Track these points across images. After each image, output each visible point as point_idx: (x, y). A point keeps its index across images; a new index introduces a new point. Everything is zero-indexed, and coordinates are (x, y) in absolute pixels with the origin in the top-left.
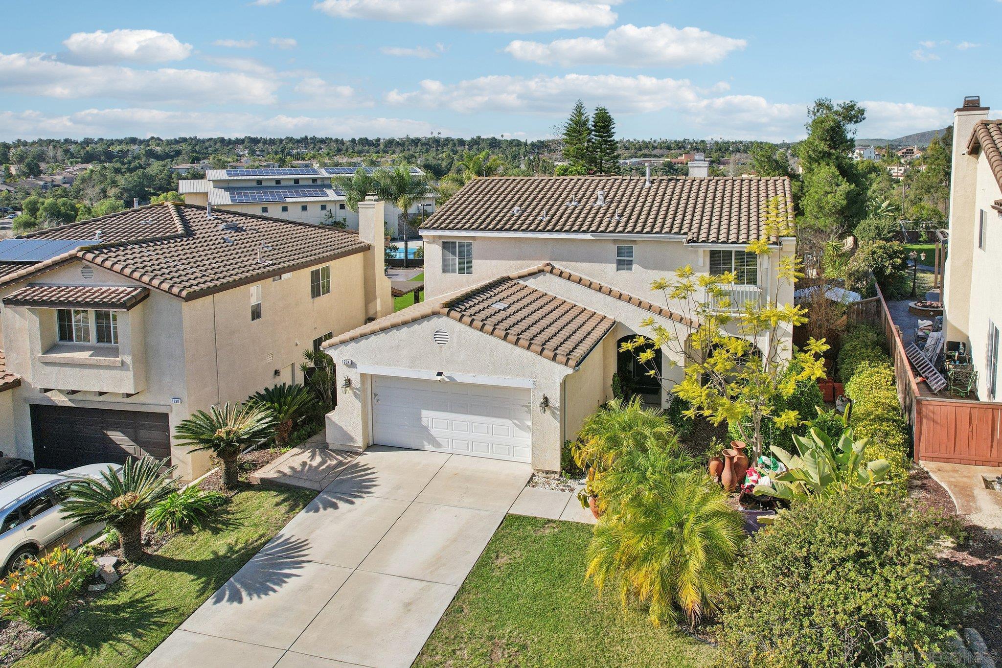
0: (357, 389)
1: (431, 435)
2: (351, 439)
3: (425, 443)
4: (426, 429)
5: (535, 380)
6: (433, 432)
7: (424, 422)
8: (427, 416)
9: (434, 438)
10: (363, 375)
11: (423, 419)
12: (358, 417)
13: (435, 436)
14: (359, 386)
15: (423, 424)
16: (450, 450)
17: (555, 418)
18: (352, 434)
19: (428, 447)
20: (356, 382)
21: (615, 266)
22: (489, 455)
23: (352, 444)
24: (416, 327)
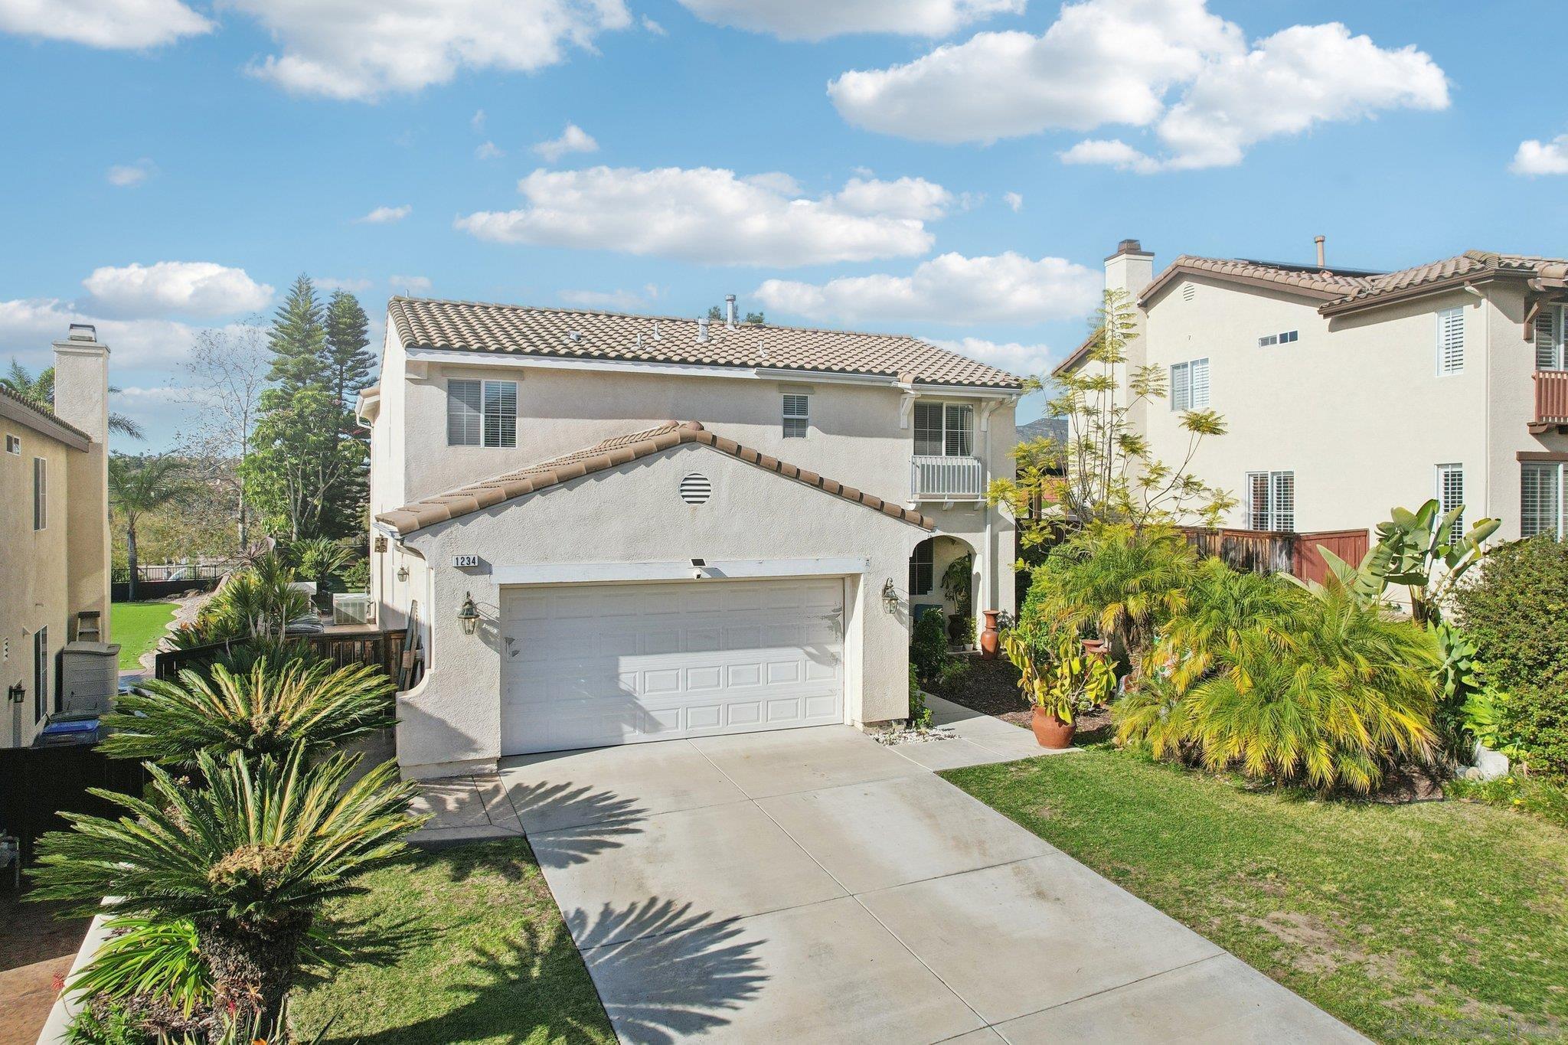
0: (490, 622)
1: (640, 708)
2: (469, 744)
3: (626, 728)
4: (629, 696)
5: (868, 557)
6: (644, 701)
7: (626, 682)
8: (633, 670)
9: (646, 713)
10: (504, 588)
11: (623, 677)
12: (491, 687)
13: (648, 708)
14: (495, 614)
15: (623, 686)
16: (681, 732)
17: (902, 622)
18: (472, 733)
19: (631, 734)
20: (489, 605)
21: (780, 428)
22: (760, 725)
23: (472, 756)
24: (641, 470)
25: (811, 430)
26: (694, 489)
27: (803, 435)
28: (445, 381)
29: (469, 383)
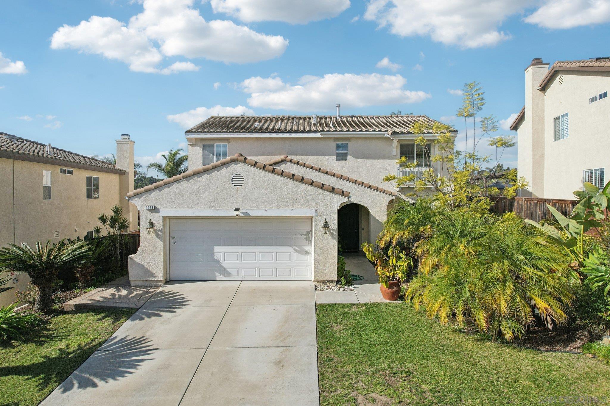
0: (159, 230)
1: (222, 267)
2: (152, 275)
3: (217, 274)
4: (218, 262)
5: (317, 209)
6: (224, 264)
7: (217, 256)
8: (219, 251)
9: (225, 269)
10: (164, 218)
11: (215, 254)
12: (160, 254)
13: (225, 267)
14: (161, 227)
15: (215, 258)
16: (239, 278)
17: (333, 238)
18: (153, 271)
19: (219, 277)
20: (159, 224)
21: (335, 157)
22: (274, 278)
23: (153, 279)
24: (215, 173)
25: (349, 157)
26: (237, 181)
27: (346, 160)
28: (201, 145)
29: (211, 145)
